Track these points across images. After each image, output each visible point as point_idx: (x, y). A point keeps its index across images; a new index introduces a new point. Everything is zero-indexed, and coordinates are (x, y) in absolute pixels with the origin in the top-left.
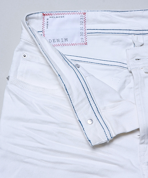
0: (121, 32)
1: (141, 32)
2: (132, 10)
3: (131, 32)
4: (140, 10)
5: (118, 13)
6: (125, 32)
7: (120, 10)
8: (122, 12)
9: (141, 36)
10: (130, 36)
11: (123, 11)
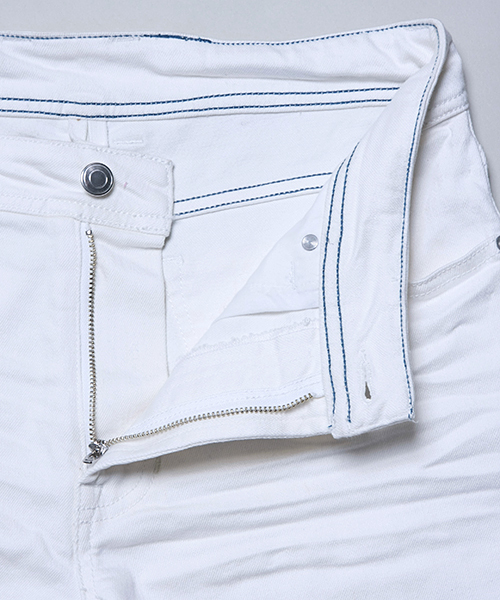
0: (34, 106)
1: (101, 110)
2: (72, 35)
3: (65, 108)
4: (98, 34)
5: (26, 43)
6: (46, 107)
7: (30, 34)
8: (38, 38)
9: (101, 122)
10: (64, 121)
11: (39, 36)
